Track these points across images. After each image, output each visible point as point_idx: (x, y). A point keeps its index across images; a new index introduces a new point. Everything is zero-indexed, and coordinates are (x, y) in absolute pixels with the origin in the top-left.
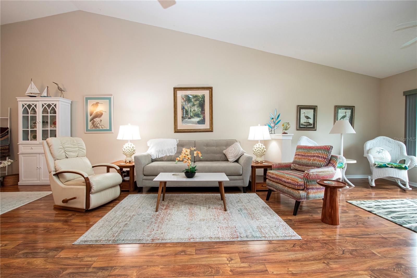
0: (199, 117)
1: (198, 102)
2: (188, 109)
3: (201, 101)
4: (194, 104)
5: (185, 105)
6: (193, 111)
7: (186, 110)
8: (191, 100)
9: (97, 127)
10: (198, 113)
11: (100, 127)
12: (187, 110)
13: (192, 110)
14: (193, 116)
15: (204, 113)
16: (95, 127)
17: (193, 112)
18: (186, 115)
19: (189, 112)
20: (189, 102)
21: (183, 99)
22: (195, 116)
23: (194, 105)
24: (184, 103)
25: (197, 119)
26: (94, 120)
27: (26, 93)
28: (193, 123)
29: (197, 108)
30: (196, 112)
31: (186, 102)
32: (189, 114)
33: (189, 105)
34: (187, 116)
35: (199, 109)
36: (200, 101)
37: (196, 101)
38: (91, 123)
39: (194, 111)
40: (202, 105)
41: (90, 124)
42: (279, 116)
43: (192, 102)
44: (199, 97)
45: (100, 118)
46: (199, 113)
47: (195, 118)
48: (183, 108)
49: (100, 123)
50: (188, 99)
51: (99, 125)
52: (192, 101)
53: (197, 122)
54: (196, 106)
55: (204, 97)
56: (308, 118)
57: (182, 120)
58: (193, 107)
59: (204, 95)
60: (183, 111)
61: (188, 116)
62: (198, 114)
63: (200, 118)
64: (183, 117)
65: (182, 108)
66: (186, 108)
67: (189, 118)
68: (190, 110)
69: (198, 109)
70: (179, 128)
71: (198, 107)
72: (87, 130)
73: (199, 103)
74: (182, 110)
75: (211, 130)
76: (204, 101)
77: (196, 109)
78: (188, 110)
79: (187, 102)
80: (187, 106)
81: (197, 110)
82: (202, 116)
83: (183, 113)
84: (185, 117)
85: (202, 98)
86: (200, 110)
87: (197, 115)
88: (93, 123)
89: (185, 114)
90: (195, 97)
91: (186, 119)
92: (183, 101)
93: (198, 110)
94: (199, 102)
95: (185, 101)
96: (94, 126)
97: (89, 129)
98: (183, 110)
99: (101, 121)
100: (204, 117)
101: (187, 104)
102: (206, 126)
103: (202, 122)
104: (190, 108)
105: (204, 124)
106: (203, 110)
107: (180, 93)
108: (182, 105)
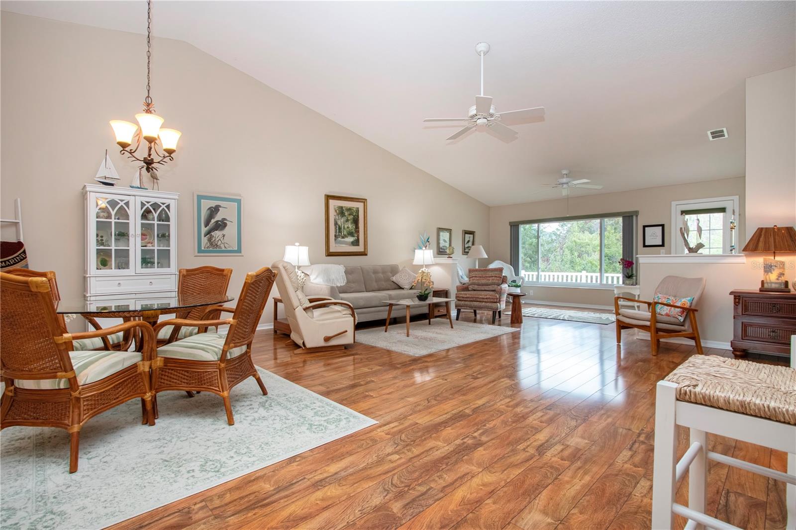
0: (353, 236)
2: (341, 225)
4: (348, 218)
5: (338, 220)
6: (346, 228)
7: (339, 226)
9: (217, 245)
11: (222, 246)
12: (341, 227)
13: (346, 226)
15: (358, 232)
16: (214, 246)
20: (343, 216)
21: (336, 211)
22: (348, 234)
23: (347, 220)
24: (337, 217)
25: (350, 239)
26: (213, 234)
27: (97, 176)
28: (346, 243)
30: (350, 230)
32: (343, 231)
33: (342, 220)
34: (340, 234)
36: (354, 216)
37: (350, 215)
38: (206, 238)
39: (348, 227)
40: (356, 221)
41: (204, 240)
42: (428, 239)
43: (345, 216)
44: (354, 210)
45: (222, 231)
46: (353, 231)
47: (349, 237)
48: (336, 224)
49: (221, 239)
50: (341, 212)
51: (220, 242)
52: (346, 214)
53: (351, 243)
54: (350, 222)
55: (358, 211)
56: (445, 241)
57: (335, 240)
58: (347, 223)
59: (358, 208)
60: (336, 227)
63: (354, 238)
64: (335, 236)
65: (334, 223)
66: (339, 223)
67: (343, 238)
68: (344, 227)
69: (352, 225)
70: (332, 250)
71: (352, 223)
72: (200, 251)
74: (334, 226)
75: (364, 254)
76: (358, 216)
77: (350, 226)
79: (341, 216)
80: (340, 221)
82: (356, 235)
83: (336, 230)
84: (338, 235)
86: (354, 227)
87: (351, 234)
88: (210, 240)
89: (338, 231)
90: (349, 209)
91: (340, 239)
92: (335, 214)
94: (353, 217)
95: (338, 214)
96: (211, 244)
97: (203, 249)
99: (224, 236)
100: (358, 237)
101: (340, 218)
102: (360, 248)
103: (356, 243)
104: (344, 224)
105: (358, 245)
106: (357, 227)
107: (333, 203)
108: (335, 219)
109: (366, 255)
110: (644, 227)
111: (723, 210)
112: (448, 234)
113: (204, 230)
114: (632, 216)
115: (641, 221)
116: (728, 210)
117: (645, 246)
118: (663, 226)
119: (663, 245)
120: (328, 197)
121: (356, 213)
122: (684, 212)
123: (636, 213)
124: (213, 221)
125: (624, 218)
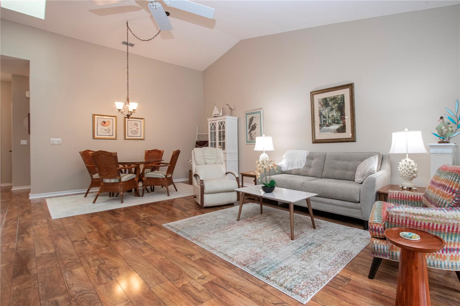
0: (338, 123)
1: (336, 105)
2: (326, 115)
3: (340, 103)
4: (332, 107)
5: (323, 111)
6: (331, 117)
8: (329, 104)
10: (337, 118)
11: (255, 138)
12: (325, 116)
13: (330, 115)
14: (331, 122)
15: (344, 118)
17: (331, 118)
18: (323, 122)
19: (327, 119)
20: (327, 107)
21: (320, 103)
22: (333, 122)
23: (332, 109)
24: (322, 109)
25: (336, 127)
26: (251, 132)
27: (213, 115)
28: (331, 131)
29: (335, 112)
30: (335, 118)
31: (324, 106)
32: (327, 120)
33: (327, 110)
34: (325, 123)
35: (338, 113)
36: (339, 104)
37: (334, 104)
39: (333, 116)
40: (341, 109)
41: (249, 136)
43: (330, 106)
44: (338, 98)
45: (254, 131)
46: (338, 118)
47: (334, 125)
48: (321, 114)
49: (254, 135)
50: (325, 103)
52: (330, 104)
53: (336, 130)
54: (334, 110)
55: (344, 97)
57: (320, 129)
58: (331, 112)
59: (343, 95)
60: (321, 118)
61: (326, 123)
62: (337, 120)
63: (340, 125)
64: (320, 125)
65: (319, 115)
66: (324, 113)
67: (328, 126)
68: (328, 116)
69: (337, 113)
70: (317, 138)
71: (336, 111)
72: (247, 142)
73: (338, 106)
74: (319, 117)
75: (353, 140)
76: (344, 103)
77: (335, 114)
78: (326, 116)
79: (325, 106)
80: (324, 111)
81: (335, 115)
82: (342, 122)
84: (323, 124)
85: (341, 99)
86: (339, 114)
90: (334, 99)
91: (324, 128)
92: (320, 106)
93: (336, 115)
94: (337, 105)
95: (322, 106)
96: (251, 138)
97: (248, 141)
98: (321, 116)
99: (255, 133)
100: (344, 123)
101: (324, 109)
102: (348, 134)
103: (342, 129)
104: (328, 113)
105: (345, 132)
106: (343, 114)
108: (319, 111)
109: (356, 142)
113: (248, 131)
121: (341, 100)
124: (251, 125)
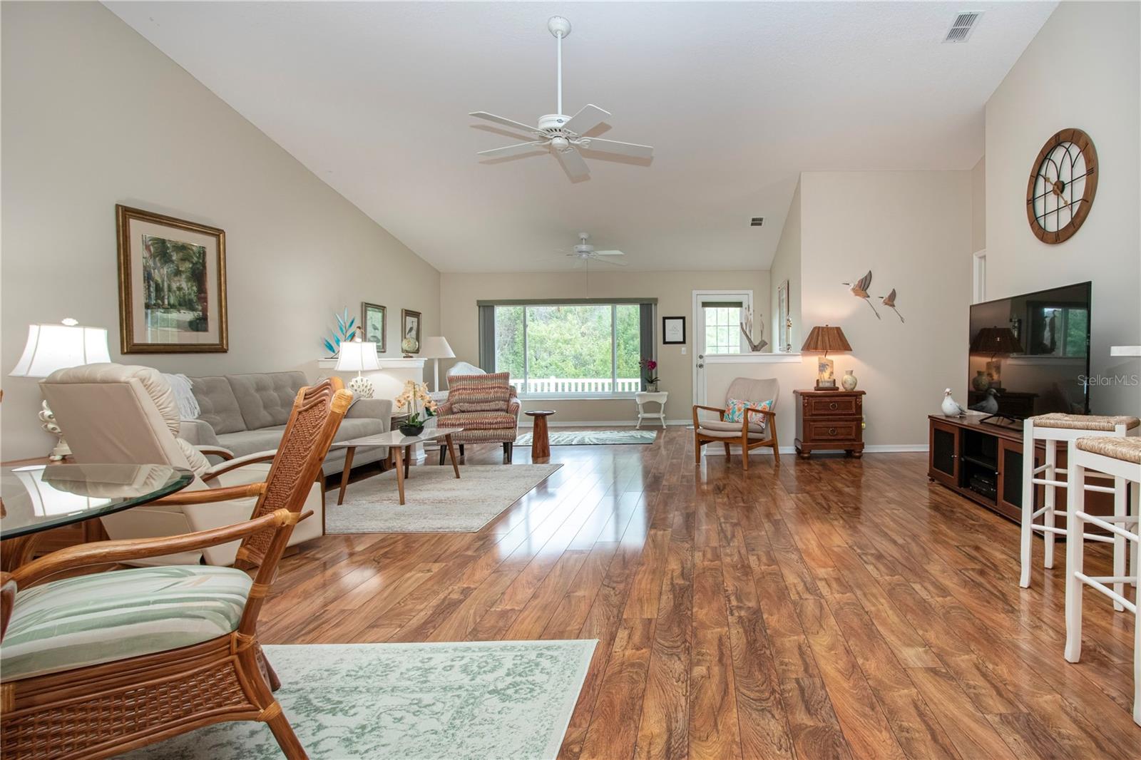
0: (192, 309)
1: (188, 265)
2: (163, 281)
3: (196, 263)
4: (178, 267)
5: (154, 269)
6: (175, 289)
7: (157, 285)
8: (171, 256)
10: (190, 297)
12: (161, 286)
13: (174, 286)
14: (177, 304)
15: (205, 300)
17: (175, 292)
18: (156, 300)
19: (166, 293)
20: (166, 262)
21: (147, 247)
22: (180, 305)
23: (178, 273)
24: (151, 263)
25: (188, 316)
28: (174, 324)
29: (187, 282)
30: (184, 295)
31: (157, 259)
32: (166, 297)
33: (165, 271)
34: (159, 302)
35: (192, 286)
36: (194, 264)
37: (183, 260)
39: (180, 289)
40: (198, 276)
42: (352, 322)
43: (172, 262)
44: (192, 250)
46: (193, 297)
47: (182, 311)
48: (148, 277)
50: (161, 250)
52: (174, 258)
53: (187, 324)
54: (184, 276)
55: (204, 253)
57: (147, 314)
58: (176, 279)
59: (203, 247)
60: (149, 286)
61: (163, 302)
62: (190, 301)
63: (195, 314)
64: (147, 306)
65: (144, 277)
66: (157, 276)
67: (167, 310)
68: (169, 287)
69: (189, 284)
70: (138, 339)
71: (188, 279)
73: (191, 268)
74: (144, 282)
75: (220, 349)
76: (204, 265)
77: (184, 285)
78: (163, 286)
79: (160, 260)
80: (159, 271)
81: (186, 289)
82: (200, 308)
83: (149, 291)
84: (155, 305)
85: (200, 255)
86: (195, 288)
87: (186, 304)
89: (153, 295)
90: (182, 248)
91: (159, 313)
92: (147, 255)
93: (188, 289)
94: (191, 266)
95: (153, 256)
98: (148, 282)
100: (205, 311)
101: (159, 265)
102: (211, 337)
103: (199, 324)
104: (169, 279)
105: (206, 330)
106: (202, 290)
107: (139, 230)
108: (145, 268)
109: (225, 351)
110: (665, 319)
111: (739, 304)
112: (380, 315)
114: (651, 304)
115: (660, 312)
116: (745, 305)
117: (665, 343)
118: (683, 318)
119: (684, 342)
120: (126, 214)
121: (198, 258)
122: (705, 304)
123: (655, 301)
125: (642, 305)
